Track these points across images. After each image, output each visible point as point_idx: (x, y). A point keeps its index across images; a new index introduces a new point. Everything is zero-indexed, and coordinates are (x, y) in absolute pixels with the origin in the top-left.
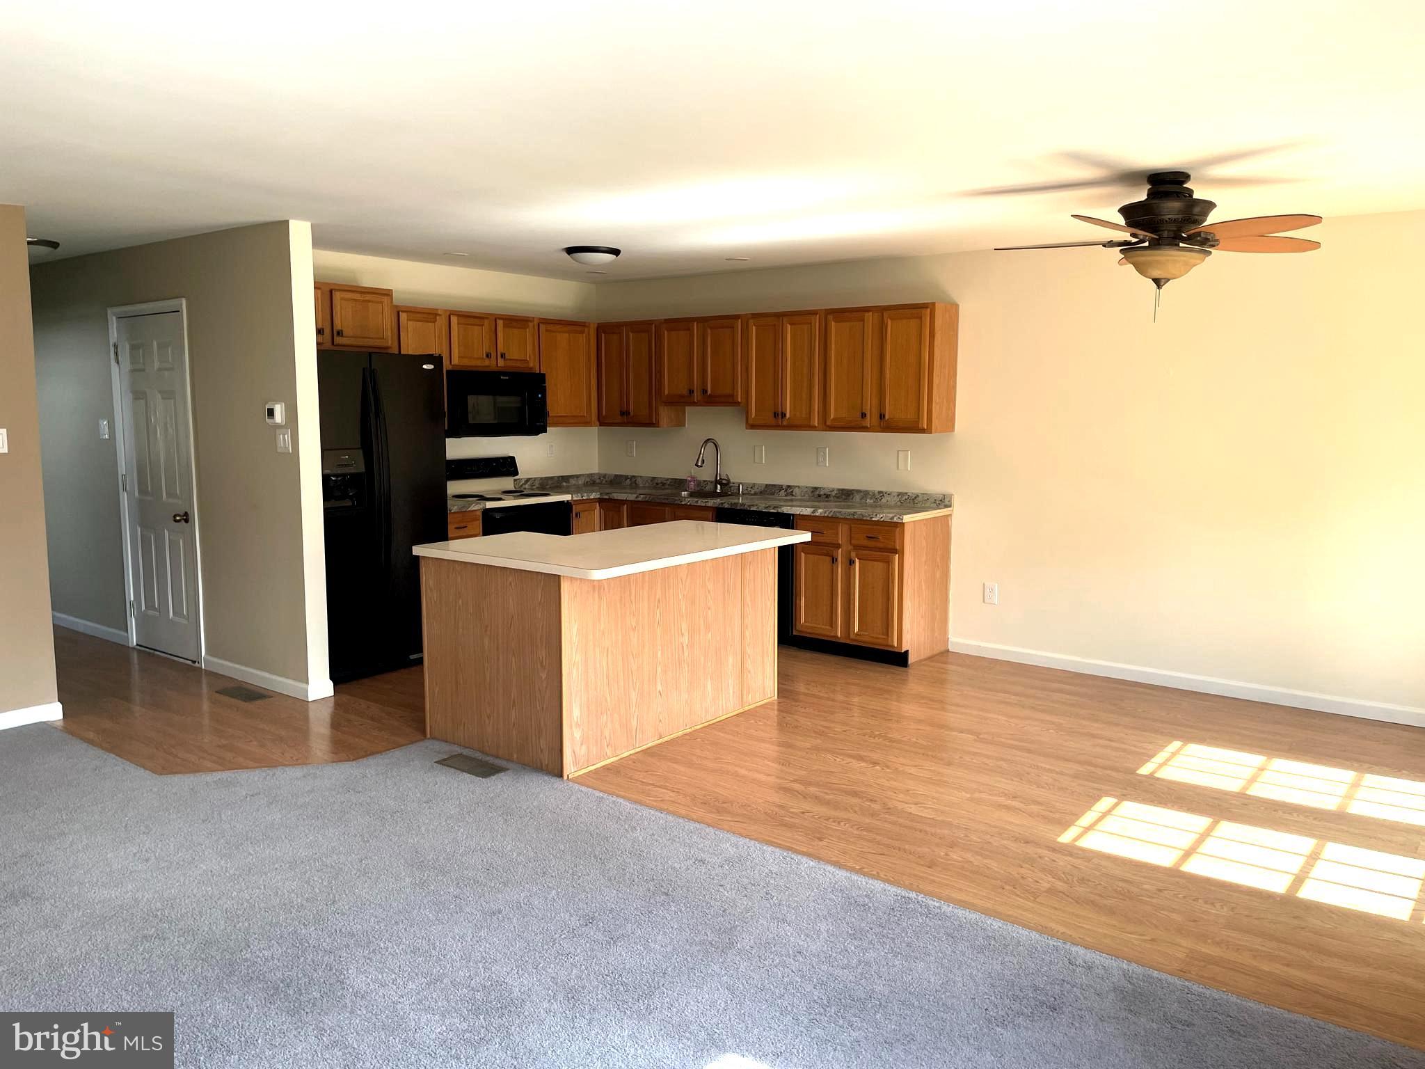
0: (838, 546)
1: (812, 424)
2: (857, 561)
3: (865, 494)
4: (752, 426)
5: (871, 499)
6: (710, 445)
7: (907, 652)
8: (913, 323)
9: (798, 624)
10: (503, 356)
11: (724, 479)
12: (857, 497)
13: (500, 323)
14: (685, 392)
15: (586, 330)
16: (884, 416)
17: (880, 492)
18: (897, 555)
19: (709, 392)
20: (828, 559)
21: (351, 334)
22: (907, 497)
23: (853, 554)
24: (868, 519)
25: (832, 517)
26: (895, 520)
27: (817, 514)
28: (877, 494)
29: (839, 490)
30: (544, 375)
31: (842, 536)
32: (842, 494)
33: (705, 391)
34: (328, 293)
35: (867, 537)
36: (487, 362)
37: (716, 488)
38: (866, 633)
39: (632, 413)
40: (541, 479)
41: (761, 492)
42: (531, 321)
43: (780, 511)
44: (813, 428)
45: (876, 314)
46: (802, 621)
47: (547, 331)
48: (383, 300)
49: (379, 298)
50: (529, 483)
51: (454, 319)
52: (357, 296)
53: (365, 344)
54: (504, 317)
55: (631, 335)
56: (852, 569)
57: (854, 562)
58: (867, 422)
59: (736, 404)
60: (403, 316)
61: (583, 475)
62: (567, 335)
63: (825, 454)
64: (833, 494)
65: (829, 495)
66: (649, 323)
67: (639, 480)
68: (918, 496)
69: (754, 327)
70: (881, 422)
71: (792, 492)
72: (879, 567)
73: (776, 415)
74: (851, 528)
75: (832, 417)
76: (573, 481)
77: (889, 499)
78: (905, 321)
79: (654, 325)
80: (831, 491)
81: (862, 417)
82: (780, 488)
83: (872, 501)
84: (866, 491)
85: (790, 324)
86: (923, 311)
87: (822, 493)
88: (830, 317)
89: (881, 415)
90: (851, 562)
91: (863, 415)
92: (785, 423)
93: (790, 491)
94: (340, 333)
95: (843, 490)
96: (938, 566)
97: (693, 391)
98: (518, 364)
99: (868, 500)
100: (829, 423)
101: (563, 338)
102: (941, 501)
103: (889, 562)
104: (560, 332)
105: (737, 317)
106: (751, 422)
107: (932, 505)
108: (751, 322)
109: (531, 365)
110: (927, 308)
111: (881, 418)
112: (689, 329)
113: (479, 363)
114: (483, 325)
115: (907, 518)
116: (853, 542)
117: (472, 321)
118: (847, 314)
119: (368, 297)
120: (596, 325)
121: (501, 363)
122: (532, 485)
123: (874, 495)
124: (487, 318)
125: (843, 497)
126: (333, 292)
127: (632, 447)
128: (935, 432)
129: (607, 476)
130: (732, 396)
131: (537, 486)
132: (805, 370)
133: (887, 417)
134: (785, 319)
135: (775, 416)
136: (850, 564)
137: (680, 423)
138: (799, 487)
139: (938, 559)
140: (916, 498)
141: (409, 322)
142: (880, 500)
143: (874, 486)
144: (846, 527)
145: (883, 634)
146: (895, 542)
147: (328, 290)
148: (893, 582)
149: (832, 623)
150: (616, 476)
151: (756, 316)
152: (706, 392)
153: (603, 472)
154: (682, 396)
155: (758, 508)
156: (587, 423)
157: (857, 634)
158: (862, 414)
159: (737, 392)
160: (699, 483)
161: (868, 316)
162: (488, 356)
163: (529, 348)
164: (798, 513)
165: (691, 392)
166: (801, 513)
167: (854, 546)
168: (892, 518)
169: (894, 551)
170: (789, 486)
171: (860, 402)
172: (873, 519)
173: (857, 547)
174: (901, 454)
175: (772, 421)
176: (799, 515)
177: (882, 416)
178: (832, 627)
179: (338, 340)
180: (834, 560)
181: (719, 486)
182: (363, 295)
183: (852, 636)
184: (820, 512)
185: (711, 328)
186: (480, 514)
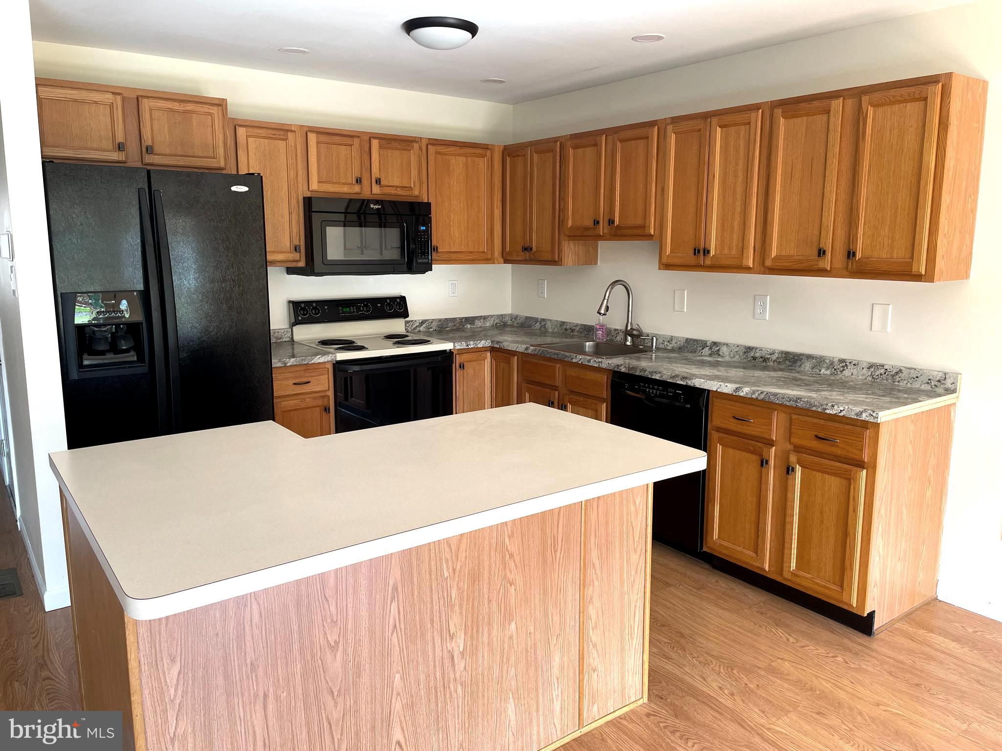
0: (771, 443)
1: (744, 263)
2: (799, 470)
3: (819, 361)
4: (667, 266)
5: (828, 368)
6: (619, 288)
7: (872, 615)
8: (913, 108)
9: (709, 538)
10: (378, 181)
11: (635, 330)
12: (807, 366)
13: (375, 143)
14: (589, 223)
15: (489, 153)
16: (854, 254)
17: (842, 361)
18: (865, 471)
19: (617, 222)
20: (755, 459)
21: (168, 151)
22: (883, 371)
23: (793, 458)
24: (819, 410)
25: (762, 400)
26: (864, 417)
27: (742, 394)
28: (836, 362)
29: (782, 352)
30: (430, 203)
31: (776, 428)
32: (786, 359)
33: (611, 222)
34: (136, 100)
35: (817, 436)
36: (357, 188)
37: (626, 340)
38: (808, 576)
39: (534, 249)
40: (440, 320)
41: (680, 348)
42: (417, 142)
43: (690, 383)
44: (747, 270)
45: (850, 101)
46: (716, 536)
47: (437, 153)
48: (212, 111)
49: (205, 109)
50: (424, 325)
51: (312, 138)
52: (176, 106)
53: (191, 164)
54: (380, 136)
55: (535, 156)
56: (790, 482)
57: (793, 469)
58: (826, 263)
59: (650, 237)
60: (241, 132)
61: (492, 316)
62: (464, 159)
63: (765, 303)
64: (774, 357)
65: (768, 359)
66: (555, 140)
67: (548, 323)
68: (901, 371)
69: (673, 136)
70: (848, 263)
71: (718, 350)
72: (833, 483)
73: (696, 251)
74: (791, 419)
75: (774, 254)
76: (478, 324)
77: (855, 372)
78: (896, 107)
79: (558, 142)
80: (771, 354)
81: (819, 255)
82: (703, 344)
83: (828, 372)
84: (821, 357)
85: (720, 127)
86: (931, 88)
87: (757, 355)
88: (778, 112)
89: (849, 253)
90: (789, 470)
91: (821, 253)
92: (708, 262)
93: (715, 349)
94: (149, 150)
95: (787, 353)
96: (929, 481)
97: (598, 223)
98: (400, 192)
99: (823, 371)
100: (768, 263)
101: (458, 163)
102: (939, 381)
103: (849, 481)
104: (456, 155)
105: (652, 124)
106: (664, 261)
107: (923, 387)
108: (670, 128)
109: (416, 193)
110: (937, 82)
111: (849, 257)
112: (596, 145)
113: (345, 189)
114: (351, 145)
115: (885, 416)
116: (793, 440)
117: (336, 139)
118: (803, 105)
119: (190, 107)
120: (501, 149)
121: (376, 190)
122: (428, 328)
123: (832, 363)
124: (358, 137)
125: (787, 362)
126: (140, 98)
127: (543, 288)
128: (939, 280)
129: (518, 318)
130: (643, 227)
131: (434, 328)
132: (739, 190)
133: (859, 255)
134: (715, 121)
135: (695, 254)
136: (788, 473)
137: (591, 260)
138: (727, 345)
139: (930, 471)
140: (897, 373)
141: (250, 140)
142: (841, 372)
143: (834, 350)
144: (783, 416)
145: (834, 583)
146: (861, 450)
147: (135, 97)
148: (855, 511)
149: (757, 548)
150: (527, 318)
151: (675, 120)
152: (613, 222)
153: (516, 313)
154: (587, 229)
155: (662, 376)
156: (489, 260)
157: (793, 574)
158: (820, 250)
159: (650, 222)
160: (609, 332)
161: (836, 105)
162: (359, 181)
163: (414, 173)
164: (715, 389)
165: (597, 223)
166: (719, 390)
167: (795, 446)
168: (860, 414)
169: (861, 465)
170: (715, 344)
171: (816, 232)
172: (828, 411)
173: (798, 449)
174: (877, 310)
175: (691, 259)
176: (717, 391)
177: (851, 254)
178: (756, 553)
179: (148, 159)
180: (764, 463)
181: (629, 338)
182: (182, 105)
183: (786, 574)
184: (745, 391)
185: (621, 141)
186: (330, 367)
